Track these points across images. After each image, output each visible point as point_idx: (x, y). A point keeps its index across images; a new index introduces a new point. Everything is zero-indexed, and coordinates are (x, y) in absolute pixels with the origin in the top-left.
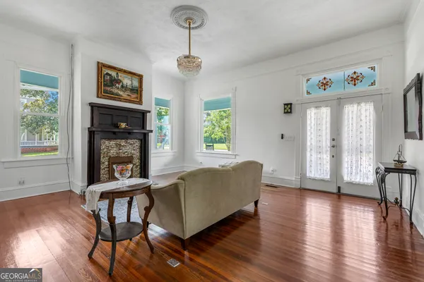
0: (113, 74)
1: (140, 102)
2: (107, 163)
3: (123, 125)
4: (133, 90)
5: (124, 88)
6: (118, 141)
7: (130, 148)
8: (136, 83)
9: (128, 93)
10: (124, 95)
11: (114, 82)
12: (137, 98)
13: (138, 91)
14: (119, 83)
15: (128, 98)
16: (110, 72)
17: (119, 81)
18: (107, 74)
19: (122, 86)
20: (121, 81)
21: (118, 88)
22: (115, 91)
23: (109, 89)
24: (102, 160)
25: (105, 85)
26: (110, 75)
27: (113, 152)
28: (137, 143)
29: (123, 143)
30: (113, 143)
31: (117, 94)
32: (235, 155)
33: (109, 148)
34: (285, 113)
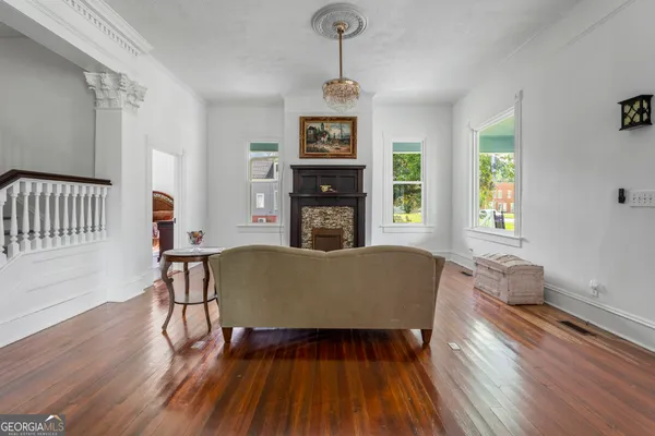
0: (317, 126)
1: (353, 155)
2: (310, 235)
3: (325, 188)
4: (344, 141)
5: (331, 140)
6: (323, 209)
7: (340, 218)
8: (347, 130)
9: (337, 145)
10: (330, 149)
11: (318, 135)
12: (349, 150)
13: (350, 142)
14: (324, 136)
15: (336, 152)
16: (313, 125)
17: (324, 133)
18: (311, 128)
19: (329, 139)
20: (327, 133)
21: (323, 143)
22: (320, 146)
23: (312, 145)
24: (304, 230)
25: (308, 142)
26: (313, 128)
27: (317, 222)
28: (349, 212)
29: (329, 211)
30: (317, 210)
31: (322, 150)
32: (521, 240)
33: (314, 217)
34: (624, 127)
